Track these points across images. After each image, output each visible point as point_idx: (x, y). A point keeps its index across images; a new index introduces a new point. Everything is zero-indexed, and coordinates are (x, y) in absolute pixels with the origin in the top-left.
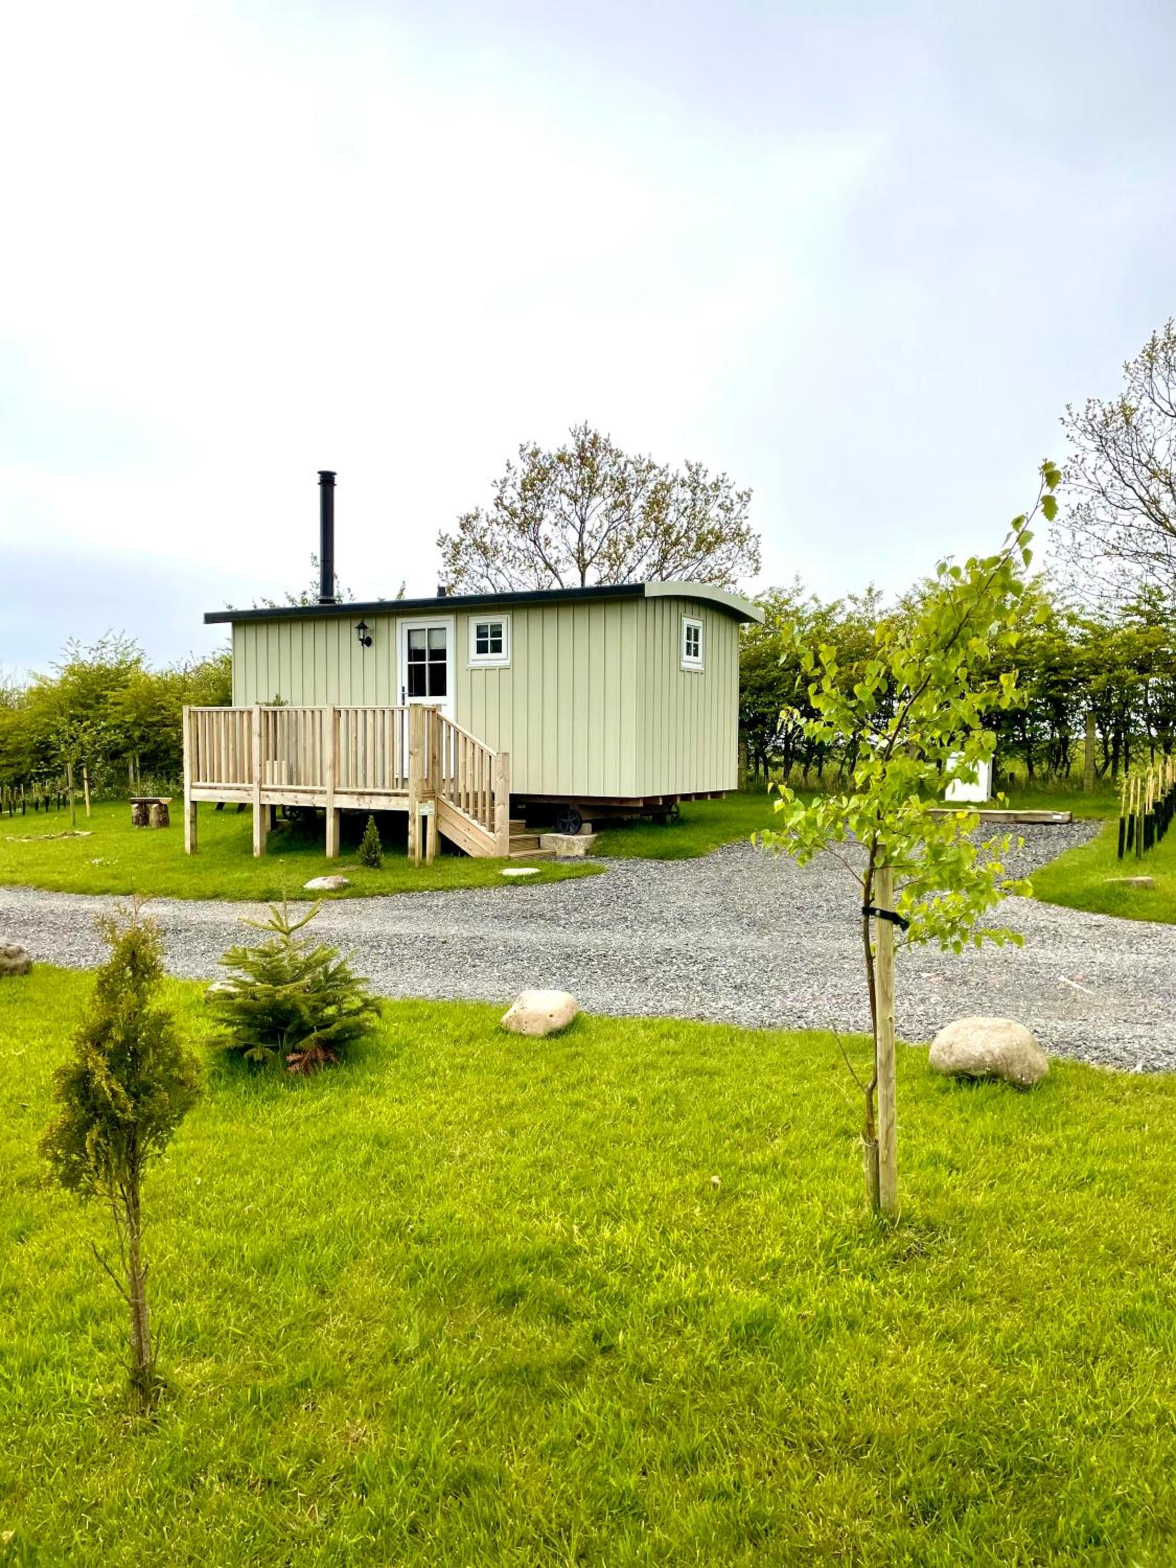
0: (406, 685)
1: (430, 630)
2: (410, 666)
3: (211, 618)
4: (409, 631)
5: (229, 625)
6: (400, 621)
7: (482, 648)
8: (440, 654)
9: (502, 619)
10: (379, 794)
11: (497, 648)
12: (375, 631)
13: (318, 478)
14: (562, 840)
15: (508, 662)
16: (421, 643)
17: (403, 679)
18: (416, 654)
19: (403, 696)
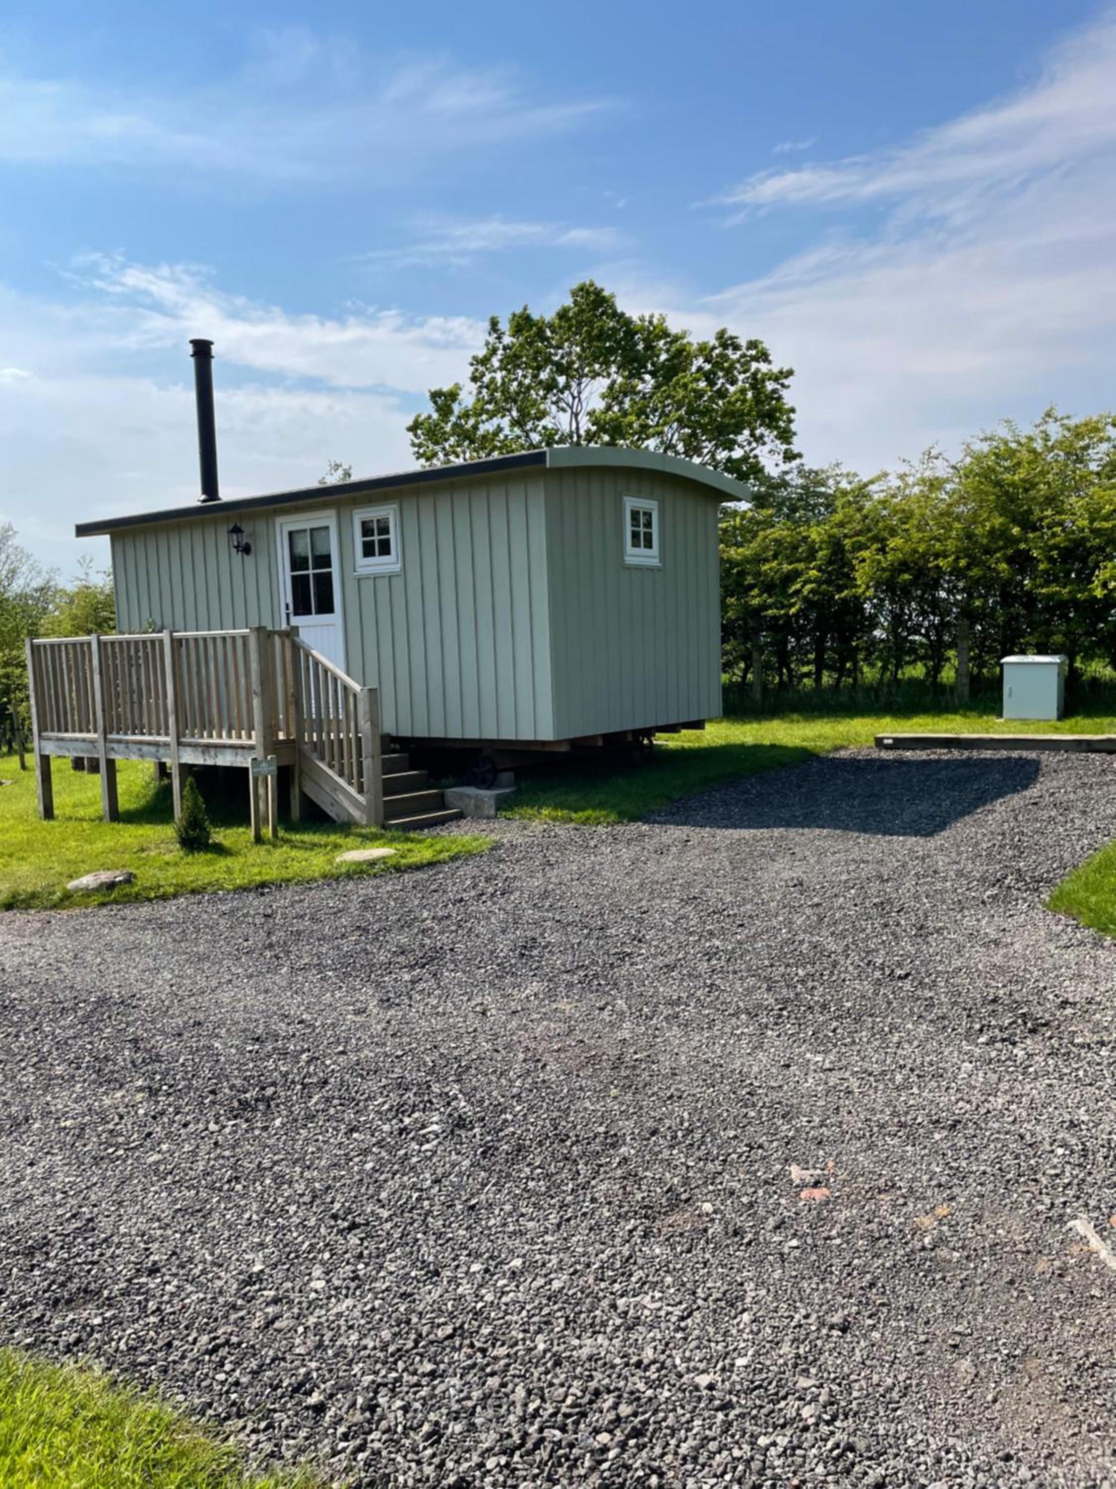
0: (290, 600)
1: (312, 530)
2: (293, 578)
3: (83, 530)
4: (291, 534)
5: (107, 538)
6: (279, 520)
7: (368, 551)
8: (324, 560)
9: (388, 512)
10: (224, 747)
11: (385, 549)
12: (253, 535)
13: (190, 349)
14: (469, 796)
15: (397, 567)
16: (304, 547)
17: (286, 595)
18: (297, 562)
19: (288, 615)
